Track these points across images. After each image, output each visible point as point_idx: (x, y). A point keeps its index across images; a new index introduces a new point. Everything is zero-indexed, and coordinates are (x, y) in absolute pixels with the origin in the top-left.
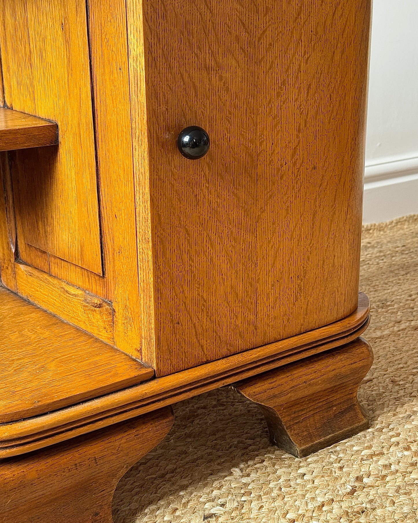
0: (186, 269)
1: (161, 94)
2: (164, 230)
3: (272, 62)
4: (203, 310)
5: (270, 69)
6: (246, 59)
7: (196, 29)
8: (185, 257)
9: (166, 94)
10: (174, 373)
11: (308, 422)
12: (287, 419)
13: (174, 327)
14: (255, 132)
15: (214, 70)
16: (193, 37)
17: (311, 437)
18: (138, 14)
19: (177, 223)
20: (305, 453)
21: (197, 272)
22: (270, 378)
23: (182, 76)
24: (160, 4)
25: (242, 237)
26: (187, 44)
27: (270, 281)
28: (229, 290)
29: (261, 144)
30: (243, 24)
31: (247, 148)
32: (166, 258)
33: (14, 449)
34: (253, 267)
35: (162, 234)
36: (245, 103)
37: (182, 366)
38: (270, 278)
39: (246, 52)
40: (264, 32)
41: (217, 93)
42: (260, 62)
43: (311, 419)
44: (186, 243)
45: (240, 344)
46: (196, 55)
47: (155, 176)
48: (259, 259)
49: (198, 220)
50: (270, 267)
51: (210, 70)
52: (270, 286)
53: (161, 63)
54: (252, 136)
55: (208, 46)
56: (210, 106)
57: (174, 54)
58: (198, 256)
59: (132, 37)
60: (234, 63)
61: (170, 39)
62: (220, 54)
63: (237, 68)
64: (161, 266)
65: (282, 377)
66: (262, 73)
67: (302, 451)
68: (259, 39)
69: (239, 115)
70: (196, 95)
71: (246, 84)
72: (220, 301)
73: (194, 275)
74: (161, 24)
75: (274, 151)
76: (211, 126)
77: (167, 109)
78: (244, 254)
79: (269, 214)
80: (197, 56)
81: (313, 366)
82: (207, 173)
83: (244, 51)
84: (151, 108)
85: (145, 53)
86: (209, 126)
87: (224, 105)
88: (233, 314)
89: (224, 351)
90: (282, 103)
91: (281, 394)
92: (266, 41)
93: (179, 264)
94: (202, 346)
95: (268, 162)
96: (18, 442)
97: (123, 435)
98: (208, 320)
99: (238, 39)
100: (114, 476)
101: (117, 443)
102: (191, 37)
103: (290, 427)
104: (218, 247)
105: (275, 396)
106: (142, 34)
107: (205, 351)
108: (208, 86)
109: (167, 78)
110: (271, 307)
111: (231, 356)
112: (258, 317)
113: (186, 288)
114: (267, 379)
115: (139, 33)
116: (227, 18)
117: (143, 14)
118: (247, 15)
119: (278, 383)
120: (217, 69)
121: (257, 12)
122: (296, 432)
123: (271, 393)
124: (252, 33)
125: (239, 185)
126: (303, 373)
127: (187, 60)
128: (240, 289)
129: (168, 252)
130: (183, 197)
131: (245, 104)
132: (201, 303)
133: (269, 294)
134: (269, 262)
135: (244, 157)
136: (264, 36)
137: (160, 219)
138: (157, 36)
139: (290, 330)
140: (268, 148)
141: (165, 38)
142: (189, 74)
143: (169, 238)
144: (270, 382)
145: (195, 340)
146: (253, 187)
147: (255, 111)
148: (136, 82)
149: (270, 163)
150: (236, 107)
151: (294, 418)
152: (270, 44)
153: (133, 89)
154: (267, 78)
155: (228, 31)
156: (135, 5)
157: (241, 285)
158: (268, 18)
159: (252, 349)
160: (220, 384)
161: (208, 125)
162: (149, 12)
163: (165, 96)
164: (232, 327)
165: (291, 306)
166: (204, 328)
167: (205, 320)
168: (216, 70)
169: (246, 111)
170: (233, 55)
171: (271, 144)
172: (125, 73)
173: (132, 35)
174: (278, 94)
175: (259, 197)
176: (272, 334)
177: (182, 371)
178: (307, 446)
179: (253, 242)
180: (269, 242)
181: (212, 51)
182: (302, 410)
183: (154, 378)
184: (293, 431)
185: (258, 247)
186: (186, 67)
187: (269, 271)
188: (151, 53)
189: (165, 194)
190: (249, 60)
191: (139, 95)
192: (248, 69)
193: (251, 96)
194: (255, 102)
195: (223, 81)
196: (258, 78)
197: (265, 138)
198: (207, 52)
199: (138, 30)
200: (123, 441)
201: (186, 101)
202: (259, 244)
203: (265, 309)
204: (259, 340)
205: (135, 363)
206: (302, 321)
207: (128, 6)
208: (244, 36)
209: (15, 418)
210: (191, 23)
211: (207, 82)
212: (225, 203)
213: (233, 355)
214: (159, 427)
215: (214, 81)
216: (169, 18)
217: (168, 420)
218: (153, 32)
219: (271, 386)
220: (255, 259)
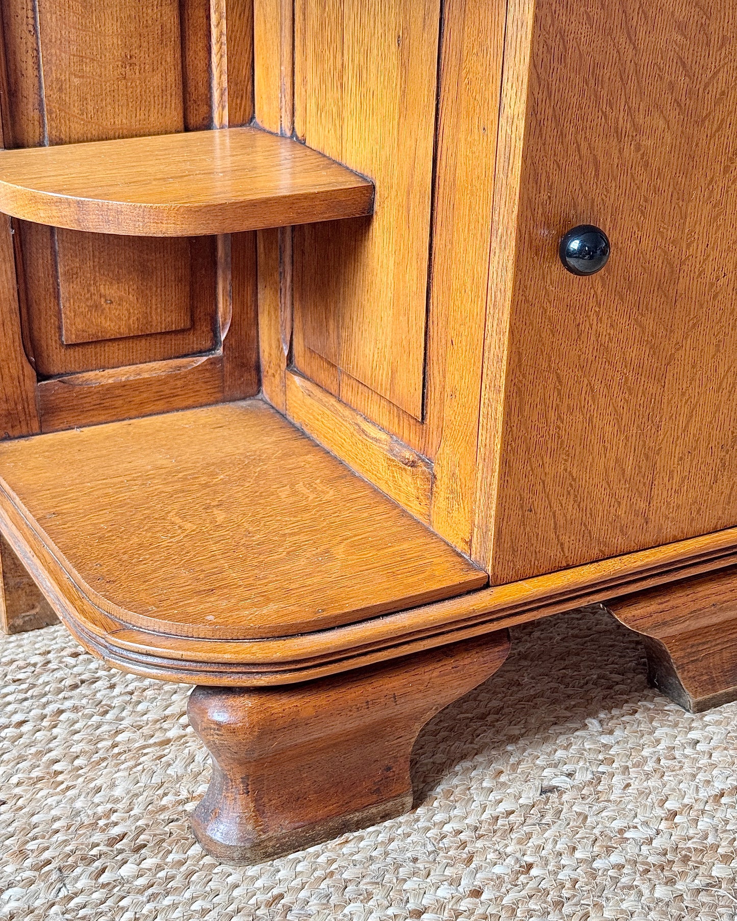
0: (551, 432)
1: (544, 175)
2: (524, 376)
3: (723, 120)
4: (569, 493)
5: (717, 130)
6: (682, 117)
7: (608, 74)
8: (552, 415)
9: (551, 174)
10: (517, 581)
11: (711, 661)
12: (678, 654)
13: (523, 516)
14: (681, 227)
15: (628, 136)
16: (602, 87)
17: (713, 684)
18: (523, 55)
19: (545, 365)
20: (701, 708)
21: (566, 437)
22: (660, 595)
23: (578, 146)
24: (558, 39)
25: (641, 388)
26: (592, 97)
27: (677, 452)
28: (612, 464)
29: (688, 246)
30: (684, 65)
31: (665, 253)
32: (523, 416)
33: (288, 675)
34: (653, 430)
35: (521, 382)
36: (672, 183)
37: (529, 572)
38: (678, 447)
39: (683, 105)
40: (715, 74)
41: (629, 171)
42: (703, 121)
43: (717, 657)
44: (556, 394)
45: (620, 542)
46: (604, 114)
47: (520, 297)
48: (664, 419)
49: (577, 361)
50: (680, 432)
51: (623, 135)
52: (676, 460)
53: (549, 129)
54: (676, 235)
55: (624, 100)
56: (615, 191)
57: (569, 116)
58: (571, 414)
59: (509, 88)
60: (662, 124)
61: (567, 91)
62: (641, 112)
63: (666, 131)
64: (514, 428)
65: (678, 595)
66: (705, 138)
67: (698, 704)
68: (706, 86)
69: (660, 202)
70: (597, 175)
71: (676, 156)
72: (596, 480)
73: (562, 442)
74: (555, 70)
75: (708, 256)
76: (614, 221)
77: (550, 198)
78: (641, 412)
79: (687, 353)
80: (606, 116)
81: (730, 581)
82: (599, 291)
83: (679, 105)
84: (526, 196)
85: (527, 115)
86: (611, 221)
87: (638, 188)
88: (613, 500)
89: (595, 553)
90: (730, 183)
91: (675, 621)
92: (717, 88)
93: (541, 426)
94: (562, 544)
95: (697, 273)
96: (293, 667)
97: (436, 666)
98: (576, 506)
99: (672, 86)
100: (417, 719)
101: (426, 677)
102: (600, 87)
103: (682, 667)
104: (602, 401)
105: (664, 624)
106: (525, 86)
107: (566, 550)
108: (616, 160)
109: (555, 151)
110: (673, 490)
111: (604, 559)
112: (651, 505)
113: (547, 460)
114: (655, 597)
115: (520, 82)
116: (660, 55)
117: (530, 57)
118: (691, 50)
119: (670, 604)
120: (634, 134)
121: (708, 45)
122: (690, 674)
123: (659, 618)
124: (695, 78)
125: (647, 309)
126: (713, 591)
127: (589, 122)
128: (629, 465)
129: (527, 407)
130: (558, 327)
131: (671, 186)
132: (568, 482)
133: (673, 471)
134: (678, 426)
135: (660, 267)
136: (715, 81)
137: (520, 360)
138: (548, 87)
139: (698, 526)
140: (699, 252)
141: (559, 91)
142: (589, 144)
143: (530, 387)
144: (660, 601)
145: (553, 535)
146: (668, 311)
147: (686, 197)
148: (507, 155)
149: (700, 274)
150: (656, 190)
151: (690, 653)
152: (723, 93)
153: (502, 165)
154: (711, 145)
155: (659, 75)
156: (519, 40)
157: (632, 457)
158: (723, 54)
159: (637, 551)
160: (583, 603)
161: (609, 220)
162: (540, 53)
163: (548, 177)
164: (610, 519)
165: (706, 489)
166: (569, 518)
167: (570, 508)
168: (632, 136)
169: (672, 196)
170: (662, 112)
171: (704, 246)
172: (492, 138)
173: (510, 84)
174: (726, 170)
175: (676, 326)
176: (670, 530)
177: (529, 578)
178: (706, 697)
179: (658, 393)
180: (683, 394)
181: (629, 107)
182: (704, 643)
183: (487, 586)
184: (685, 673)
185: (665, 401)
186: (585, 133)
187: (678, 438)
188: (536, 115)
189: (531, 324)
190: (686, 119)
191: (509, 175)
192: (682, 132)
193: (682, 173)
194: (687, 183)
195: (641, 152)
196: (697, 145)
197: (696, 237)
198: (622, 109)
199: (520, 79)
200: (436, 674)
201: (581, 184)
202: (666, 398)
203: (665, 493)
204: (650, 538)
205: (460, 560)
206: (720, 513)
207: (509, 38)
208: (683, 82)
209: (290, 632)
210: (602, 66)
211: (615, 154)
212: (621, 336)
213: (608, 558)
214: (488, 658)
215: (626, 153)
216: (568, 61)
217: (502, 648)
218: (542, 82)
219: (661, 608)
220: (658, 418)
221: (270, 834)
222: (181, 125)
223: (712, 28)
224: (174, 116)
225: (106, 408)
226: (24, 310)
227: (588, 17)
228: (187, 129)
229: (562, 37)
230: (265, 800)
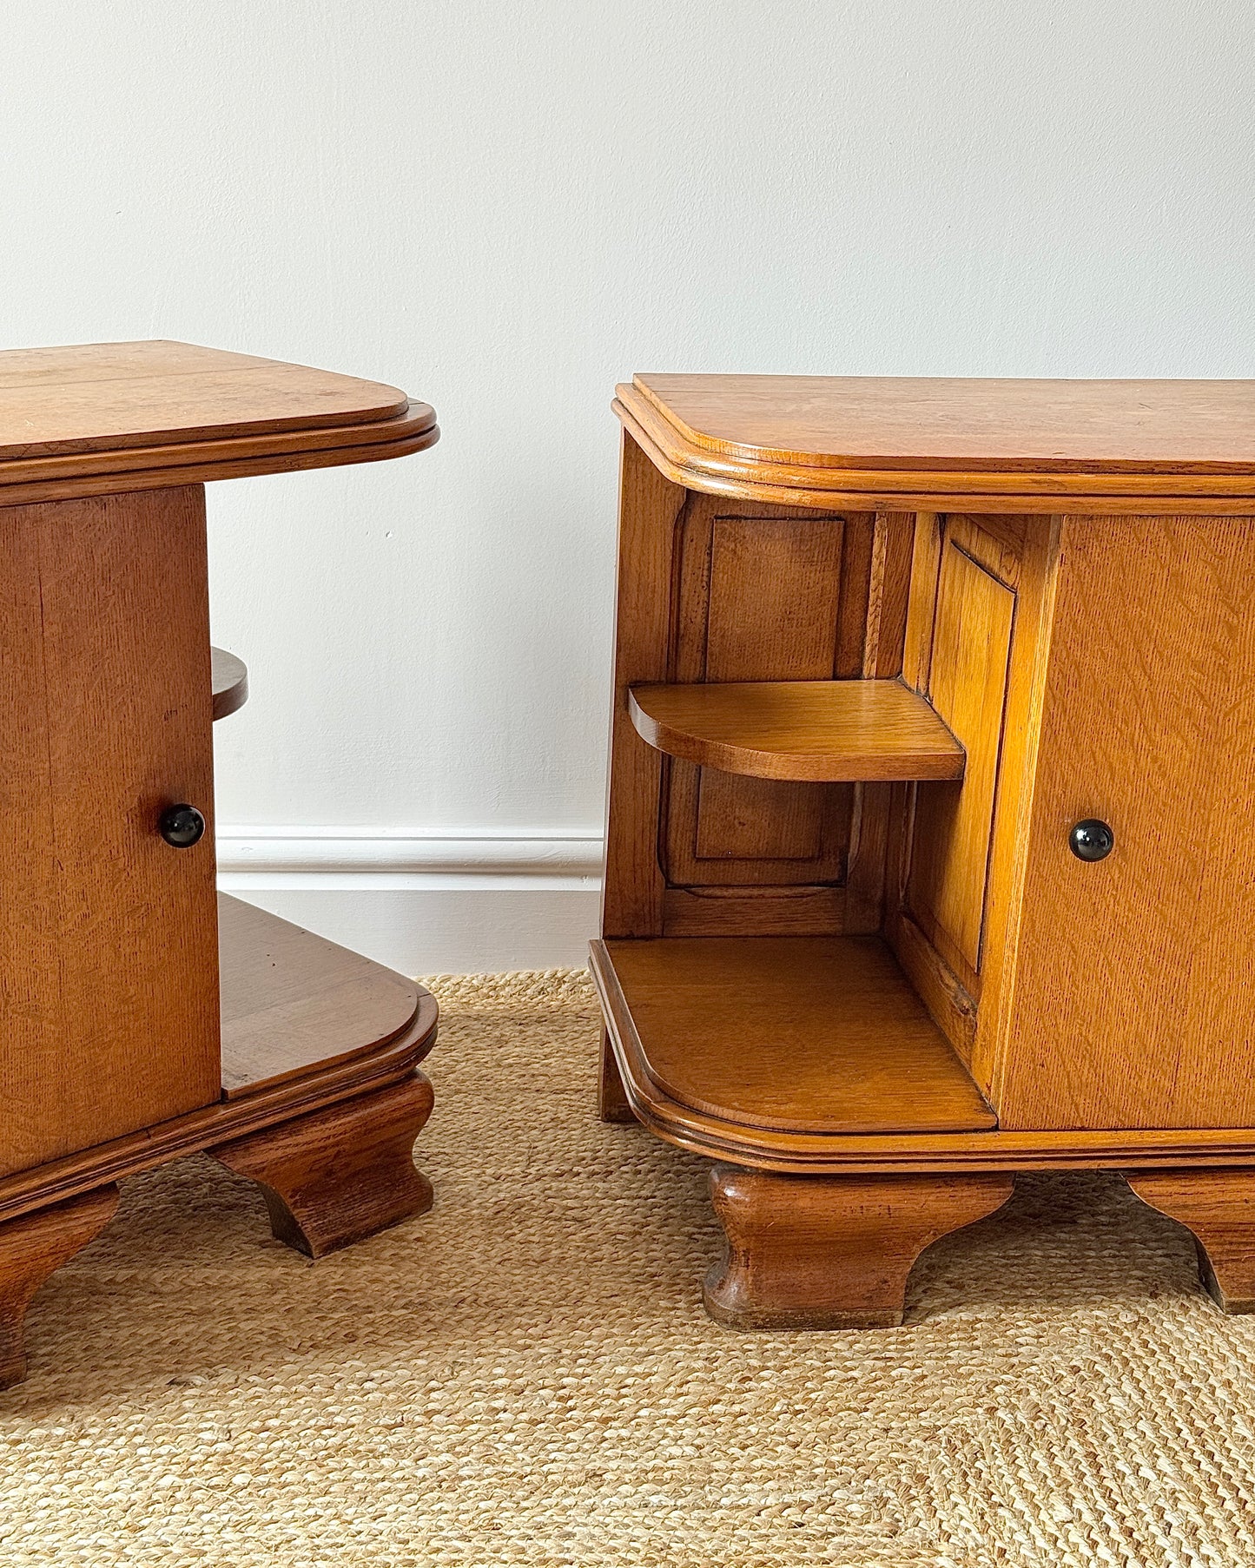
0: (1065, 996)
1: (1058, 774)
2: (1037, 941)
3: (1246, 745)
4: (1084, 1057)
5: (1240, 752)
6: (1201, 738)
7: (1123, 699)
8: (1067, 982)
9: (1065, 774)
10: (1028, 1131)
12: (1214, 1248)
13: (1034, 1069)
14: (1203, 832)
15: (1144, 749)
16: (1117, 708)
18: (1042, 677)
19: (1059, 934)
20: (1238, 1310)
21: (1081, 1003)
23: (1093, 753)
24: (1072, 669)
25: (1163, 970)
26: (1107, 716)
27: (1206, 1039)
28: (1132, 1037)
29: (1211, 849)
30: (1202, 697)
31: (1187, 852)
32: (1036, 977)
33: (790, 1164)
34: (1178, 1013)
35: (1034, 945)
36: (1192, 793)
37: (1039, 1125)
38: (1206, 1035)
41: (1145, 778)
42: (1224, 743)
44: (1070, 962)
45: (1143, 1118)
46: (1119, 729)
48: (1189, 1005)
49: (1092, 936)
50: (1208, 1020)
51: (1139, 748)
52: (1205, 1046)
53: (1064, 738)
54: (1198, 838)
55: (1139, 720)
56: (1132, 794)
57: (1084, 728)
58: (1087, 983)
60: (1179, 742)
62: (1157, 730)
63: (1184, 748)
64: (1027, 986)
65: (1204, 1182)
67: (1232, 1304)
68: (1227, 714)
69: (1181, 807)
70: (1112, 779)
71: (1196, 771)
72: (1114, 1050)
73: (1077, 1007)
74: (1070, 692)
75: (1235, 860)
76: (1131, 818)
77: (1064, 792)
78: (1163, 994)
79: (1215, 946)
80: (1121, 732)
82: (1116, 877)
83: (1197, 728)
84: (1040, 790)
85: (1042, 725)
86: (1128, 819)
87: (1156, 793)
88: (1134, 1072)
89: (1113, 1122)
93: (1054, 988)
94: (1077, 1106)
95: (1223, 875)
97: (933, 1190)
98: (1092, 1071)
99: (1189, 713)
100: (916, 1240)
101: (923, 1198)
102: (1114, 708)
103: (1220, 1263)
104: (1120, 976)
105: (1185, 1207)
106: (1042, 699)
107: (1081, 1113)
108: (1132, 768)
109: (1070, 756)
110: (1203, 1076)
111: (1124, 1129)
112: (1177, 1086)
113: (1061, 1021)
116: (1176, 686)
118: (1209, 684)
119: (1193, 1189)
120: (1151, 749)
121: (1228, 680)
122: (1228, 1273)
123: (1181, 1200)
124: (1214, 706)
125: (1168, 900)
126: (1247, 1186)
127: (1103, 735)
128: (1151, 1042)
129: (1040, 969)
130: (1073, 903)
131: (1191, 795)
132: (1083, 1046)
133: (1202, 1057)
134: (1207, 1014)
135: (1181, 864)
137: (1033, 926)
138: (1063, 705)
139: (1234, 1118)
140: (1225, 855)
141: (1073, 709)
142: (1104, 753)
143: (1044, 951)
144: (1182, 1183)
145: (1067, 1094)
146: (1192, 904)
147: (1208, 805)
149: (1226, 876)
150: (1176, 798)
151: (1229, 1251)
154: (1234, 765)
155: (1175, 703)
157: (1154, 1035)
158: (1243, 691)
159: (1161, 1129)
160: (1093, 1165)
161: (1126, 817)
163: (1063, 776)
164: (1130, 1091)
165: (1242, 1083)
166: (1084, 1080)
167: (1086, 1072)
168: (1148, 750)
169: (1192, 803)
170: (1179, 732)
171: (1230, 851)
173: (1034, 698)
175: (1201, 919)
176: (1202, 1117)
177: (1040, 1130)
178: (1243, 1299)
179: (1182, 978)
180: (1211, 984)
181: (1144, 727)
182: (1247, 1244)
183: (994, 1129)
184: (1223, 1270)
185: (1190, 987)
186: (1100, 744)
187: (1206, 1024)
188: (1051, 725)
189: (1045, 896)
190: (1205, 740)
192: (1201, 751)
193: (1202, 785)
194: (1209, 794)
195: (1158, 764)
196: (1218, 763)
197: (1221, 841)
198: (1137, 726)
199: (1039, 693)
200: (932, 1198)
201: (1096, 785)
202: (1192, 984)
203: (1193, 1078)
204: (1176, 1120)
205: (980, 1102)
208: (1200, 709)
209: (799, 1128)
210: (1117, 691)
211: (1131, 763)
212: (1140, 920)
213: (1127, 1129)
214: (988, 1196)
215: (1142, 763)
216: (1083, 685)
217: (1002, 1190)
218: (1058, 702)
219: (1183, 1190)
220: (1183, 1002)
221: (762, 1308)
222: (831, 674)
223: (1231, 667)
224: (825, 666)
225: (727, 922)
226: (663, 823)
227: (1103, 653)
228: (835, 678)
229: (1077, 667)
230: (763, 1277)
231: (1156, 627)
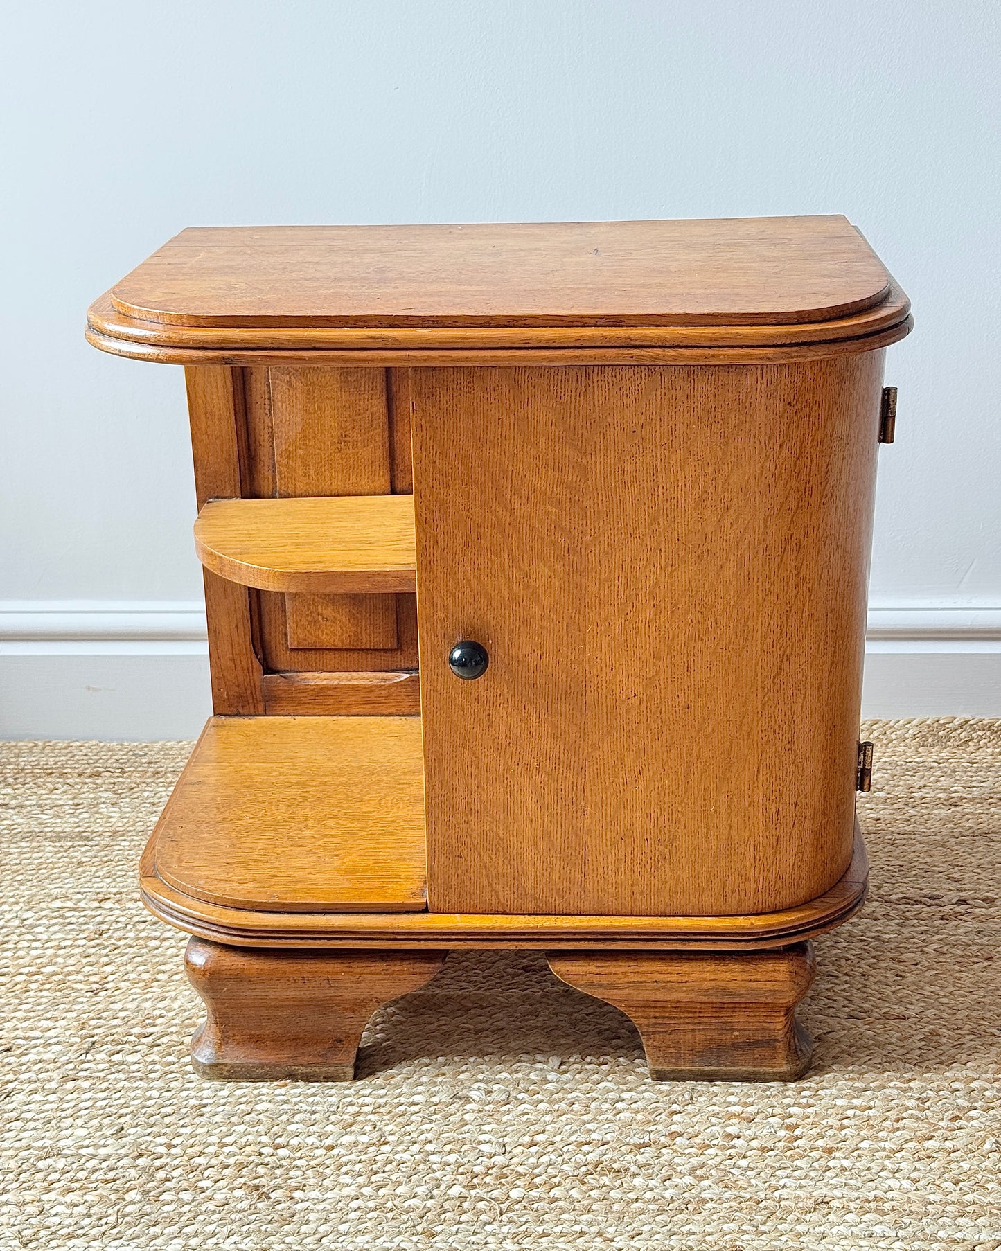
0: (472, 796)
2: (440, 748)
4: (497, 850)
6: (567, 568)
7: (489, 532)
8: (472, 782)
10: (454, 913)
11: (682, 1037)
12: (643, 1021)
13: (454, 860)
14: (581, 651)
15: (516, 578)
17: (678, 1059)
19: (460, 742)
20: (660, 1077)
21: (489, 803)
22: (602, 960)
23: (469, 581)
25: (560, 776)
26: (477, 547)
27: (609, 836)
28: (539, 834)
29: (592, 667)
30: (563, 530)
31: (568, 670)
32: (443, 779)
33: (235, 938)
34: (579, 814)
35: (438, 752)
36: (566, 617)
37: (465, 908)
38: (608, 833)
41: (521, 604)
43: (689, 1036)
44: (473, 767)
45: (559, 903)
47: (429, 687)
48: (589, 806)
49: (490, 744)
50: (609, 819)
51: (512, 577)
52: (608, 843)
53: (439, 567)
54: (577, 657)
55: (507, 551)
56: (509, 617)
57: (457, 559)
58: (491, 785)
60: (547, 571)
62: (525, 561)
63: (553, 577)
64: (436, 787)
65: (620, 964)
66: (594, 585)
67: (657, 1072)
68: (588, 547)
69: (557, 630)
70: (490, 604)
71: (566, 595)
73: (486, 807)
74: (439, 526)
75: (615, 677)
76: (512, 639)
77: (447, 616)
78: (563, 796)
79: (605, 754)
80: (492, 562)
81: (680, 965)
82: (506, 691)
83: (563, 559)
84: (424, 614)
86: (509, 640)
87: (532, 617)
88: (545, 865)
89: (532, 906)
90: (625, 622)
91: (611, 986)
92: (600, 549)
93: (462, 790)
94: (496, 892)
95: (604, 690)
96: (240, 933)
97: (369, 965)
98: (506, 863)
99: (553, 544)
100: (363, 1006)
101: (358, 971)
102: (482, 541)
103: (648, 1034)
104: (522, 779)
105: (600, 985)
107: (502, 900)
108: (506, 595)
110: (610, 869)
111: (543, 914)
112: (587, 877)
113: (472, 818)
114: (597, 960)
116: (537, 521)
118: (568, 519)
121: (584, 516)
122: (655, 1043)
123: (596, 979)
124: (576, 539)
125: (557, 712)
126: (658, 969)
128: (558, 837)
129: (447, 773)
131: (565, 619)
132: (496, 841)
133: (607, 853)
134: (606, 813)
135: (565, 680)
138: (434, 538)
140: (604, 672)
141: (444, 541)
142: (479, 581)
143: (447, 757)
144: (598, 965)
145: (486, 883)
146: (579, 717)
147: (582, 629)
149: (607, 692)
150: (551, 621)
151: (657, 1024)
152: (606, 553)
154: (602, 592)
155: (538, 536)
157: (559, 833)
158: (601, 523)
159: (577, 915)
160: (512, 946)
161: (507, 638)
162: (423, 514)
164: (544, 881)
166: (500, 871)
167: (501, 864)
168: (520, 578)
169: (567, 626)
170: (546, 562)
171: (609, 670)
174: (621, 611)
175: (590, 730)
176: (610, 903)
177: (466, 913)
178: (666, 1068)
179: (579, 783)
180: (607, 788)
181: (513, 557)
182: (669, 1018)
183: (425, 911)
184: (651, 1041)
187: (607, 823)
190: (571, 570)
193: (574, 610)
194: (582, 617)
195: (531, 591)
196: (586, 590)
197: (599, 660)
198: (506, 557)
200: (367, 970)
202: (589, 788)
203: (601, 870)
204: (589, 907)
206: (667, 899)
208: (562, 541)
209: (246, 907)
211: (505, 590)
212: (533, 730)
213: (546, 914)
214: (418, 970)
215: (516, 589)
217: (433, 965)
218: (429, 534)
219: (598, 970)
220: (583, 803)
221: (227, 1061)
222: (388, 489)
223: (586, 504)
224: (383, 482)
226: (256, 618)
227: (464, 491)
228: (394, 492)
229: (442, 504)
230: (230, 1033)
231: (510, 467)
